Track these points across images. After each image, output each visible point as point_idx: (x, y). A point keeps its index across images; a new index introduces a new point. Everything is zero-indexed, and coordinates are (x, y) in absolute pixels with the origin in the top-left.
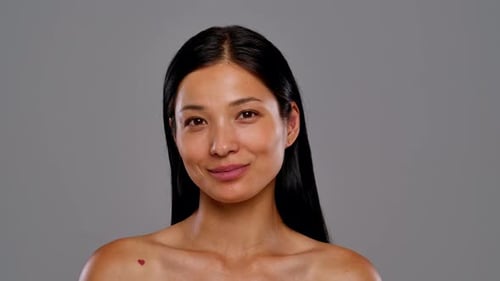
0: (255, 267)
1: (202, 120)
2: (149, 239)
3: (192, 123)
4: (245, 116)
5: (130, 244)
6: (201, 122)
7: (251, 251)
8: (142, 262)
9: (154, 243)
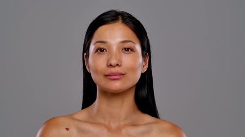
0: (124, 131)
1: (104, 49)
2: (71, 116)
3: (99, 51)
4: (126, 50)
5: (62, 120)
6: (103, 51)
7: (122, 123)
8: (67, 129)
9: (73, 119)
